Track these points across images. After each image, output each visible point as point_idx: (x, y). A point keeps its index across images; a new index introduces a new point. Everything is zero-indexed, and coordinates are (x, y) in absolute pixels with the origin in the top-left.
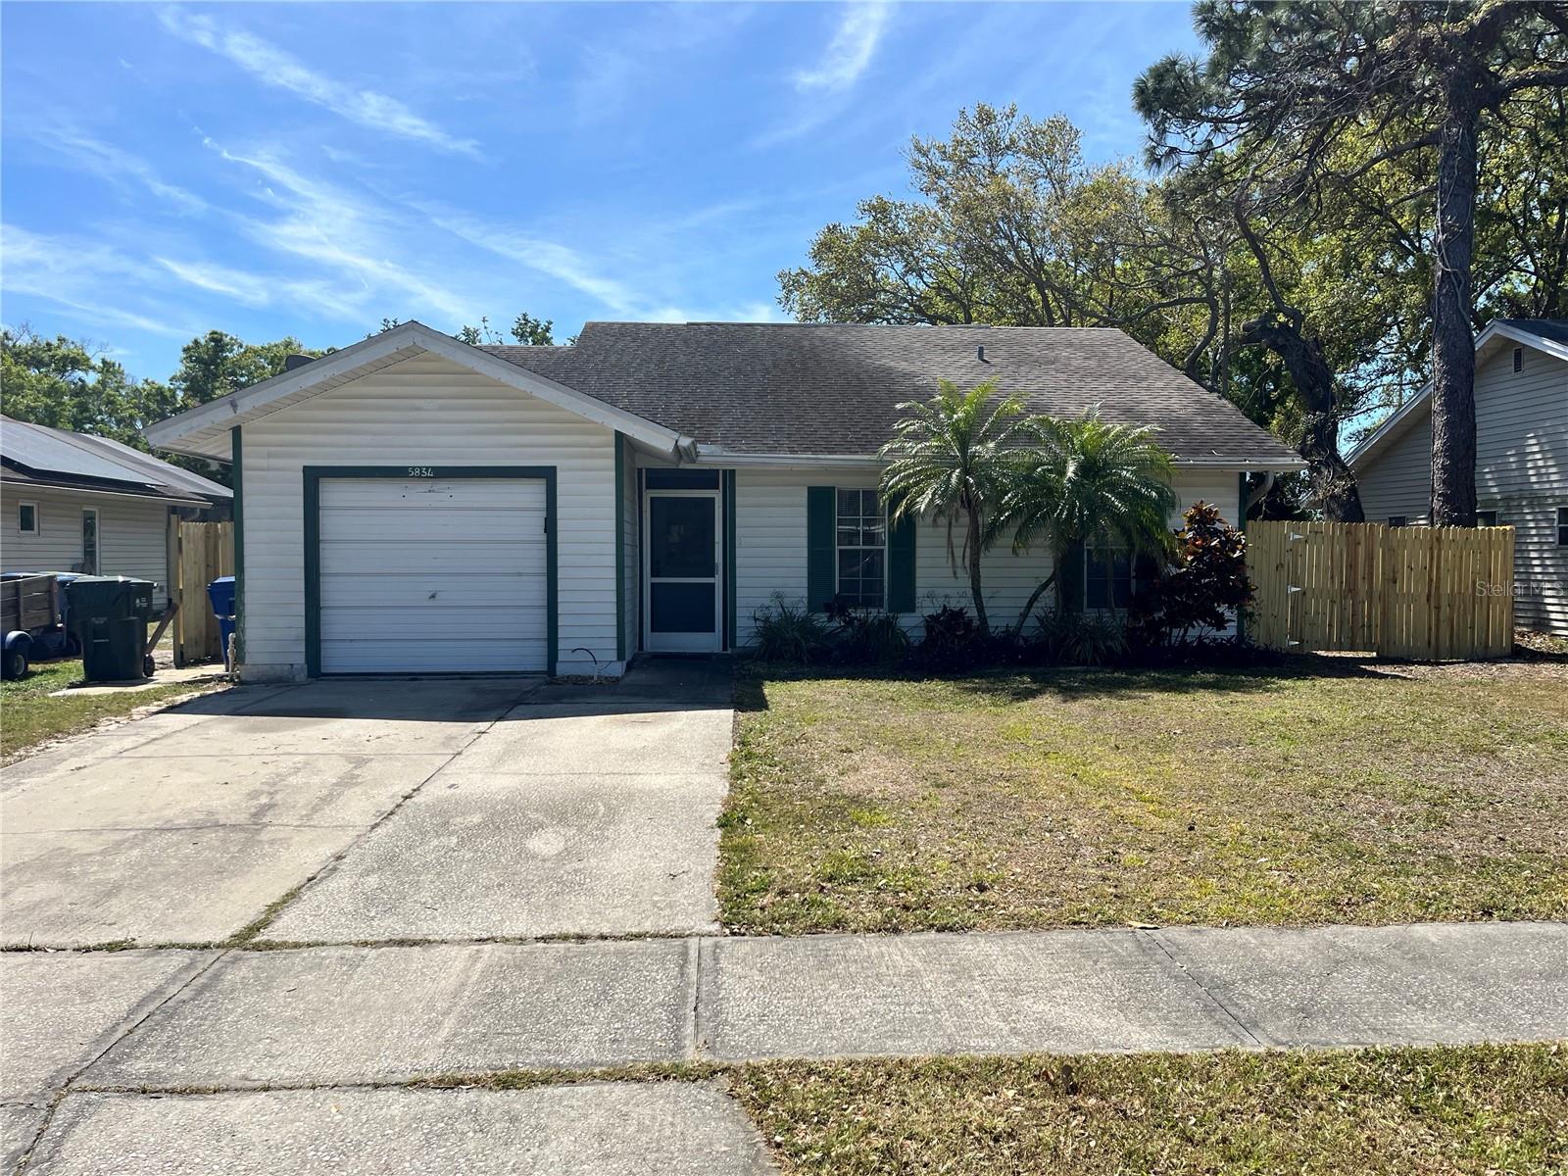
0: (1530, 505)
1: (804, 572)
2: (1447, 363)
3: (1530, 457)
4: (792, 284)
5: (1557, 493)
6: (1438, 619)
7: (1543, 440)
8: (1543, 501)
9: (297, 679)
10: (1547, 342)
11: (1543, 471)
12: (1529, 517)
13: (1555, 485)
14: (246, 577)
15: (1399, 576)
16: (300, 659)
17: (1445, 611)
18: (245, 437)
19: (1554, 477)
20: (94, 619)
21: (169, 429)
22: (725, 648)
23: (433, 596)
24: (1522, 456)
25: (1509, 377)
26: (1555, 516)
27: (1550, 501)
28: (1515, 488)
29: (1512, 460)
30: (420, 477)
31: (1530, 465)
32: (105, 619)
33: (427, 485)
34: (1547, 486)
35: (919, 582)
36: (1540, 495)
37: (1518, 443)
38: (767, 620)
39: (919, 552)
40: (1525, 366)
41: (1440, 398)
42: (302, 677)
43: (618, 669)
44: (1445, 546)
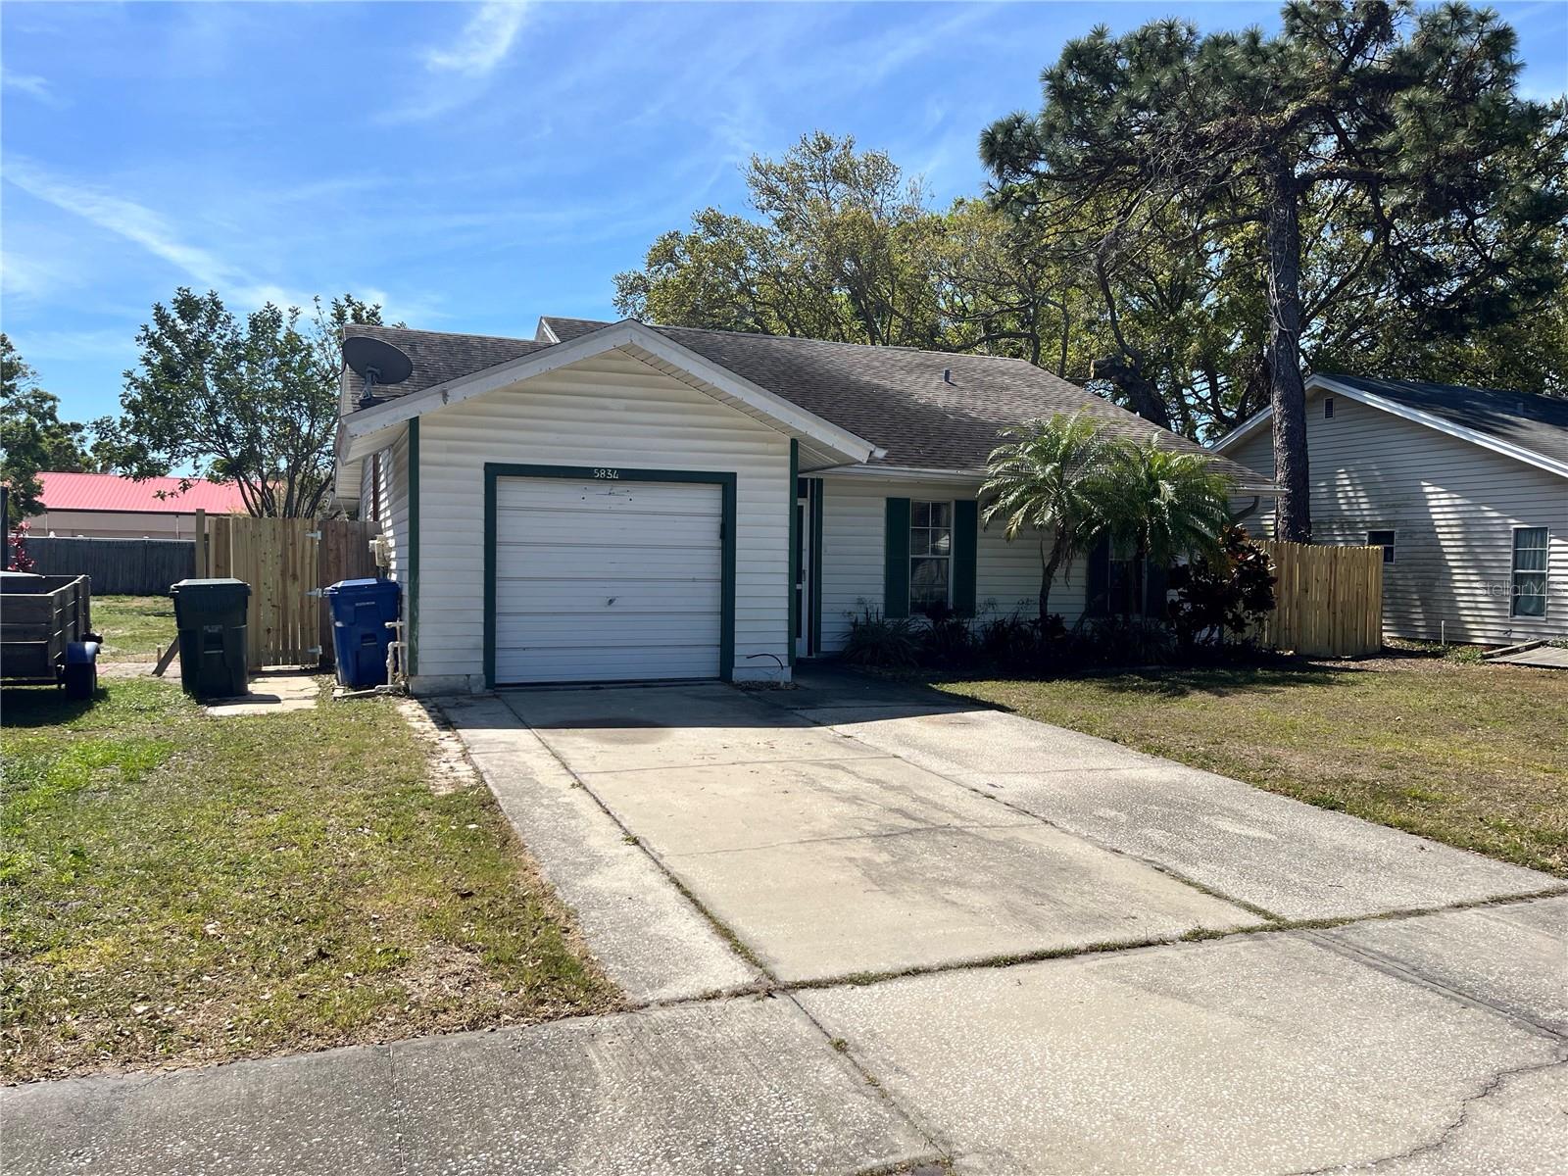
0: (1341, 528)
1: (881, 579)
2: (1286, 408)
3: (1341, 489)
4: (633, 287)
5: (1368, 519)
6: (1334, 624)
7: (1354, 475)
8: (1352, 525)
9: (474, 691)
10: (1367, 395)
11: (1354, 500)
12: (1339, 539)
13: (1365, 513)
14: (421, 581)
15: (1309, 587)
16: (477, 669)
17: (1339, 615)
18: (422, 429)
19: (1364, 506)
20: (206, 628)
21: (372, 418)
22: (810, 653)
23: (611, 601)
24: (1332, 488)
25: (1321, 421)
26: (1366, 538)
27: (1361, 525)
28: (1327, 514)
29: (1323, 490)
30: (605, 479)
31: (1340, 495)
32: (221, 627)
33: (606, 488)
34: (1358, 513)
35: (979, 590)
36: (1351, 519)
37: (1329, 476)
38: (855, 624)
39: (979, 561)
40: (1335, 413)
41: (1281, 437)
42: (477, 689)
43: (786, 676)
44: (1340, 561)
